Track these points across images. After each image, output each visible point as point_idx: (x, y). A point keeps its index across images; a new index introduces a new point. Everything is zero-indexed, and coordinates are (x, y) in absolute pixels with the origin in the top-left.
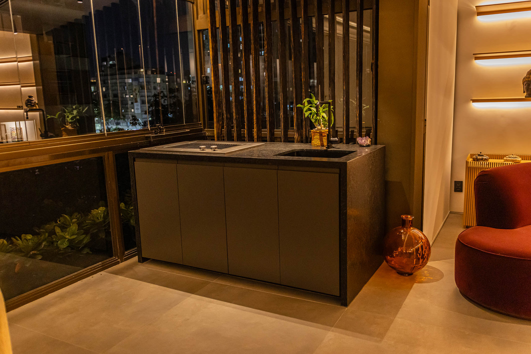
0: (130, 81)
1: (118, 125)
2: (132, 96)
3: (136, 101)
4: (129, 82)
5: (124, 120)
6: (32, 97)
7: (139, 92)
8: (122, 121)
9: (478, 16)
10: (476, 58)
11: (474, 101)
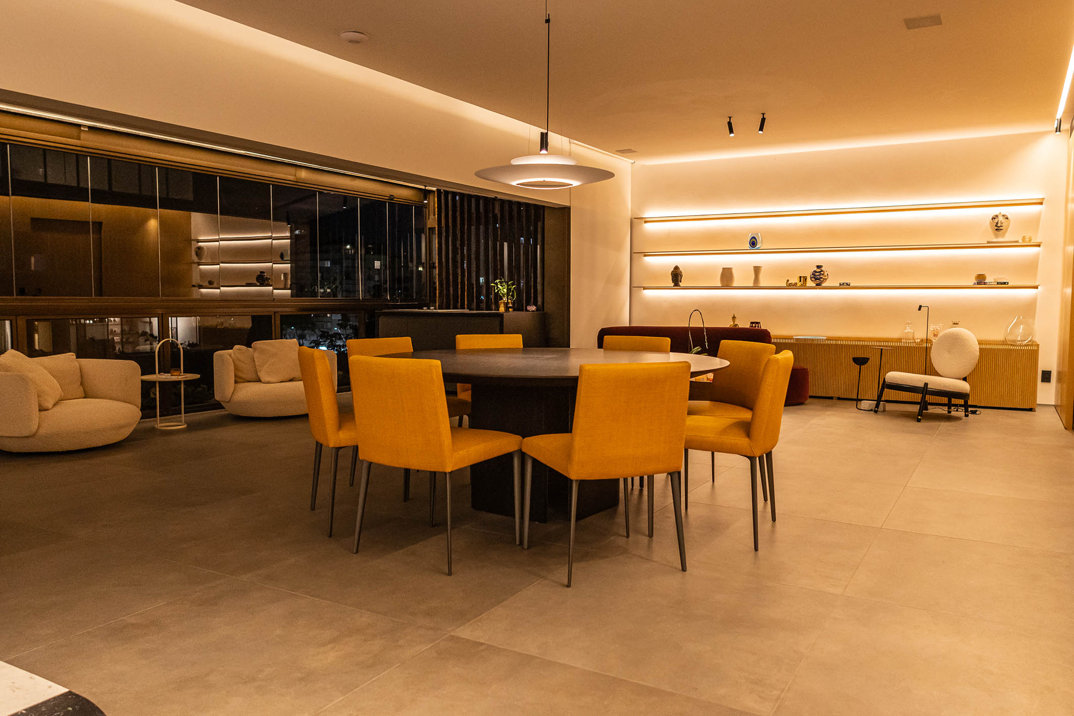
1: (302, 339)
2: (329, 290)
5: (313, 330)
6: (264, 272)
8: (310, 332)
9: (645, 224)
10: (645, 256)
11: (645, 288)
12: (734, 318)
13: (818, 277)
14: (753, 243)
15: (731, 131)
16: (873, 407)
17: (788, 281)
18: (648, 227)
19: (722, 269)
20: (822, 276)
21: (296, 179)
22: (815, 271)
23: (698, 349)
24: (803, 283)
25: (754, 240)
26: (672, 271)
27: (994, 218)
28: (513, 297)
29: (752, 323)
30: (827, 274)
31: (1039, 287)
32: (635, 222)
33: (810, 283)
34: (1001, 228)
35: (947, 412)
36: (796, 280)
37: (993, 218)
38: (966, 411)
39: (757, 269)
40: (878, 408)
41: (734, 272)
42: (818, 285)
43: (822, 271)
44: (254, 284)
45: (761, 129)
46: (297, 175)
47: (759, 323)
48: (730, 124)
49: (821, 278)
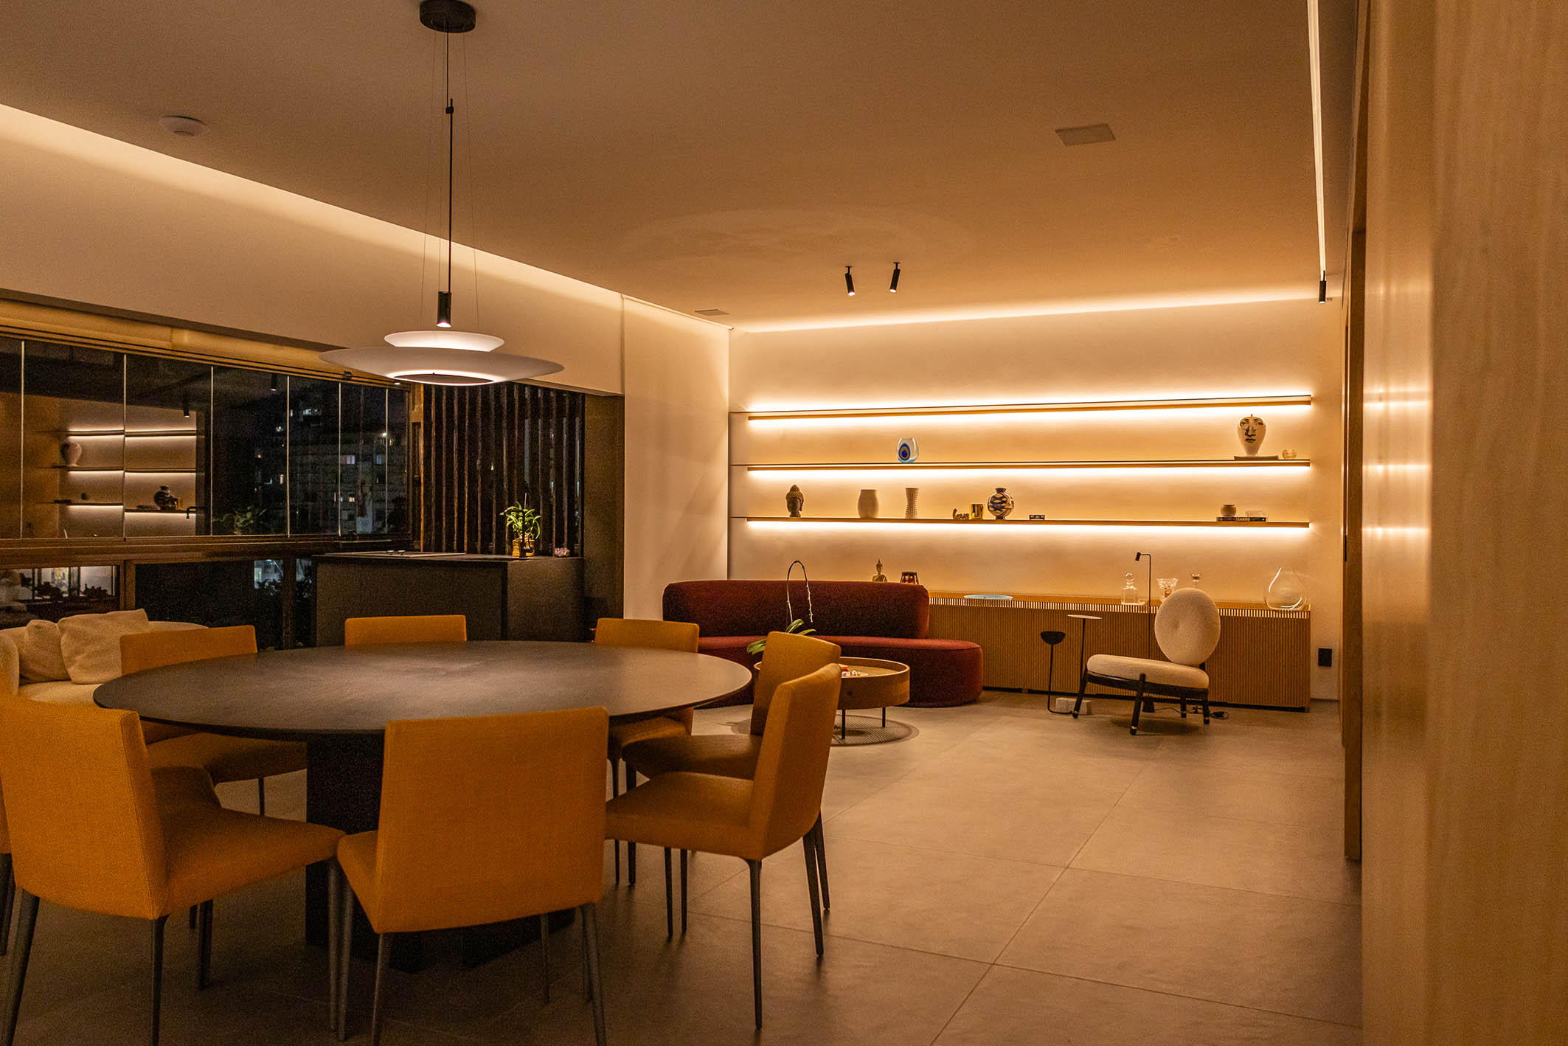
0: (351, 460)
2: (351, 500)
3: (363, 514)
4: (348, 463)
6: (164, 487)
7: (371, 489)
9: (750, 421)
10: (749, 469)
11: (749, 519)
12: (879, 566)
13: (1000, 506)
14: (905, 453)
15: (851, 288)
16: (1072, 708)
17: (955, 511)
18: (755, 425)
19: (860, 492)
20: (1003, 505)
21: (173, 345)
22: (994, 497)
23: (800, 622)
24: (978, 513)
25: (906, 448)
26: (788, 495)
27: (1244, 423)
28: (536, 534)
29: (905, 574)
30: (1012, 502)
31: (1310, 525)
32: (735, 417)
33: (987, 515)
34: (1253, 437)
35: (1180, 715)
36: (968, 510)
37: (1242, 423)
38: (1206, 714)
39: (911, 493)
40: (1078, 711)
41: (879, 496)
42: (1000, 519)
43: (1004, 497)
44: (151, 507)
45: (894, 286)
46: (174, 340)
47: (916, 574)
48: (848, 277)
49: (1003, 507)
